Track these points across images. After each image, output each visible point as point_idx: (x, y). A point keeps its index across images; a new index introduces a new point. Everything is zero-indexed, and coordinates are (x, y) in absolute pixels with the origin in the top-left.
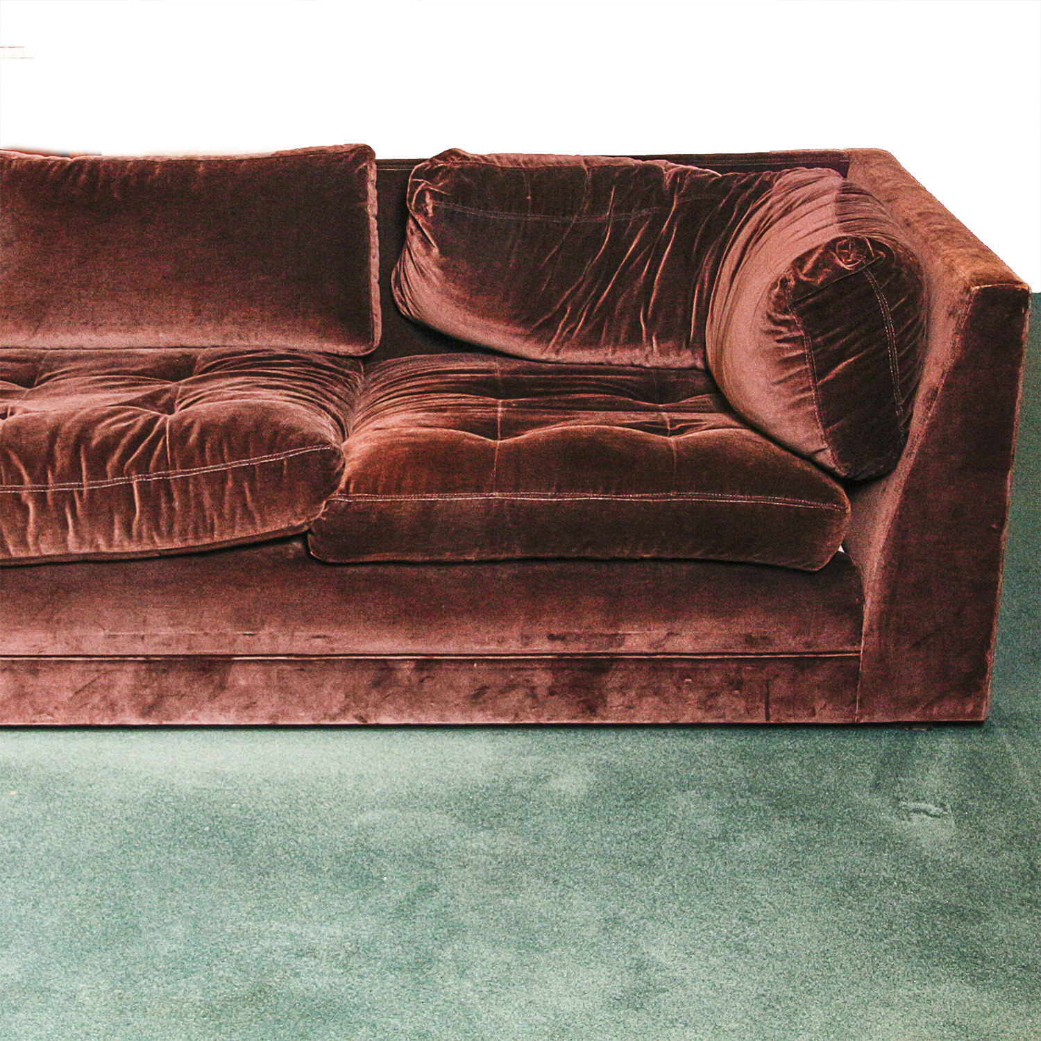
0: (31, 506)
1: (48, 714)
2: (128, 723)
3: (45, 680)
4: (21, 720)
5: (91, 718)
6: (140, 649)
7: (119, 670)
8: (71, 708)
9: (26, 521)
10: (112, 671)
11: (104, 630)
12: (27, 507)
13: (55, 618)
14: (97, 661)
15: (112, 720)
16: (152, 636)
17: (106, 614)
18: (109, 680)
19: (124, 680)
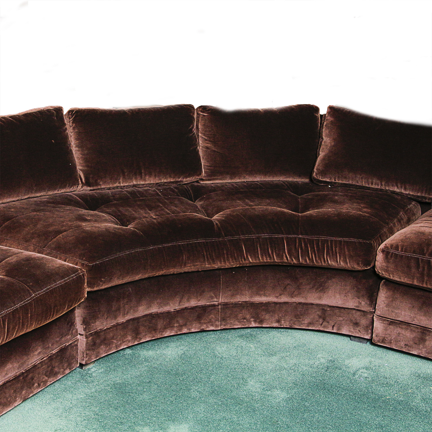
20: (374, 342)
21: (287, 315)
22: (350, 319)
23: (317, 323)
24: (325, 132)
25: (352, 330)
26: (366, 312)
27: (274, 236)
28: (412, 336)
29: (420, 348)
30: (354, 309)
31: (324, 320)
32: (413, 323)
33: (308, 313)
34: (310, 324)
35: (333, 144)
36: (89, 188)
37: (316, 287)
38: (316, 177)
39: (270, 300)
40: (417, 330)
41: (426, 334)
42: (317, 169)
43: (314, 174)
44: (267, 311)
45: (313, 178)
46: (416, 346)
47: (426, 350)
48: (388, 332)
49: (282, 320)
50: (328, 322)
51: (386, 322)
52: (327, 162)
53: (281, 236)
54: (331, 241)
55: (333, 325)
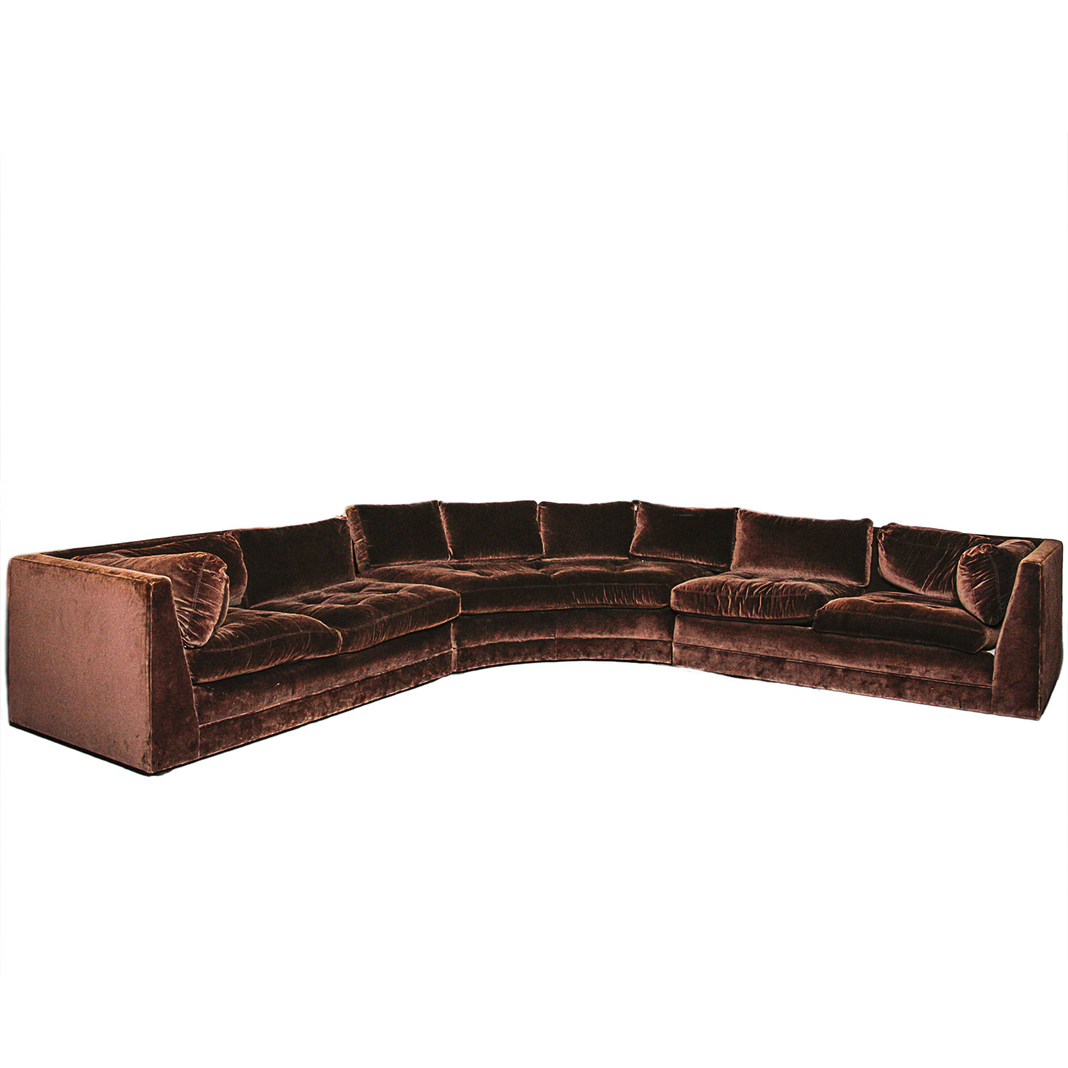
3: (729, 659)
6: (759, 653)
7: (751, 659)
11: (748, 645)
14: (745, 655)
16: (763, 649)
17: (749, 639)
18: (748, 662)
19: (753, 662)
20: (674, 663)
21: (608, 649)
22: (656, 649)
23: (631, 654)
24: (638, 520)
25: (657, 657)
26: (666, 641)
28: (700, 656)
30: (658, 640)
31: (636, 651)
32: (700, 646)
33: (624, 647)
34: (625, 656)
35: (644, 527)
36: (456, 561)
39: (595, 637)
40: (703, 651)
41: (709, 653)
44: (593, 646)
48: (683, 655)
50: (639, 653)
51: (681, 647)
52: (640, 540)
54: (638, 587)
55: (643, 654)
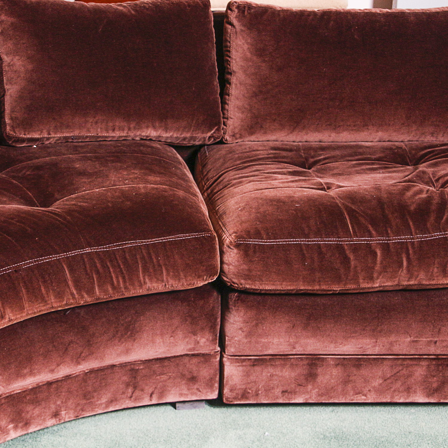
0: (379, 253)
1: (363, 395)
2: (416, 401)
3: (365, 372)
4: (344, 399)
5: (392, 397)
6: (432, 350)
7: (416, 365)
8: (379, 391)
9: (375, 262)
10: (411, 365)
11: (410, 337)
12: (376, 253)
13: (379, 329)
14: (403, 358)
15: (406, 399)
16: (443, 341)
17: (414, 326)
18: (410, 371)
19: (420, 372)
20: (227, 401)
21: (69, 399)
22: (181, 373)
23: (123, 396)
25: (185, 391)
26: (209, 354)
27: (43, 260)
28: (293, 375)
29: (309, 390)
30: (187, 355)
31: (135, 387)
32: (294, 353)
33: (106, 385)
35: (30, 67)
37: (119, 334)
38: (12, 133)
39: (39, 381)
40: (301, 363)
41: (316, 365)
42: (11, 119)
43: (8, 128)
44: (36, 402)
45: (7, 136)
46: (302, 389)
47: (318, 392)
48: (252, 378)
49: (62, 409)
50: (142, 390)
51: (248, 363)
52: (28, 102)
53: (54, 257)
55: (150, 392)
